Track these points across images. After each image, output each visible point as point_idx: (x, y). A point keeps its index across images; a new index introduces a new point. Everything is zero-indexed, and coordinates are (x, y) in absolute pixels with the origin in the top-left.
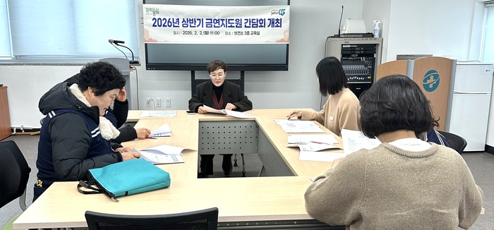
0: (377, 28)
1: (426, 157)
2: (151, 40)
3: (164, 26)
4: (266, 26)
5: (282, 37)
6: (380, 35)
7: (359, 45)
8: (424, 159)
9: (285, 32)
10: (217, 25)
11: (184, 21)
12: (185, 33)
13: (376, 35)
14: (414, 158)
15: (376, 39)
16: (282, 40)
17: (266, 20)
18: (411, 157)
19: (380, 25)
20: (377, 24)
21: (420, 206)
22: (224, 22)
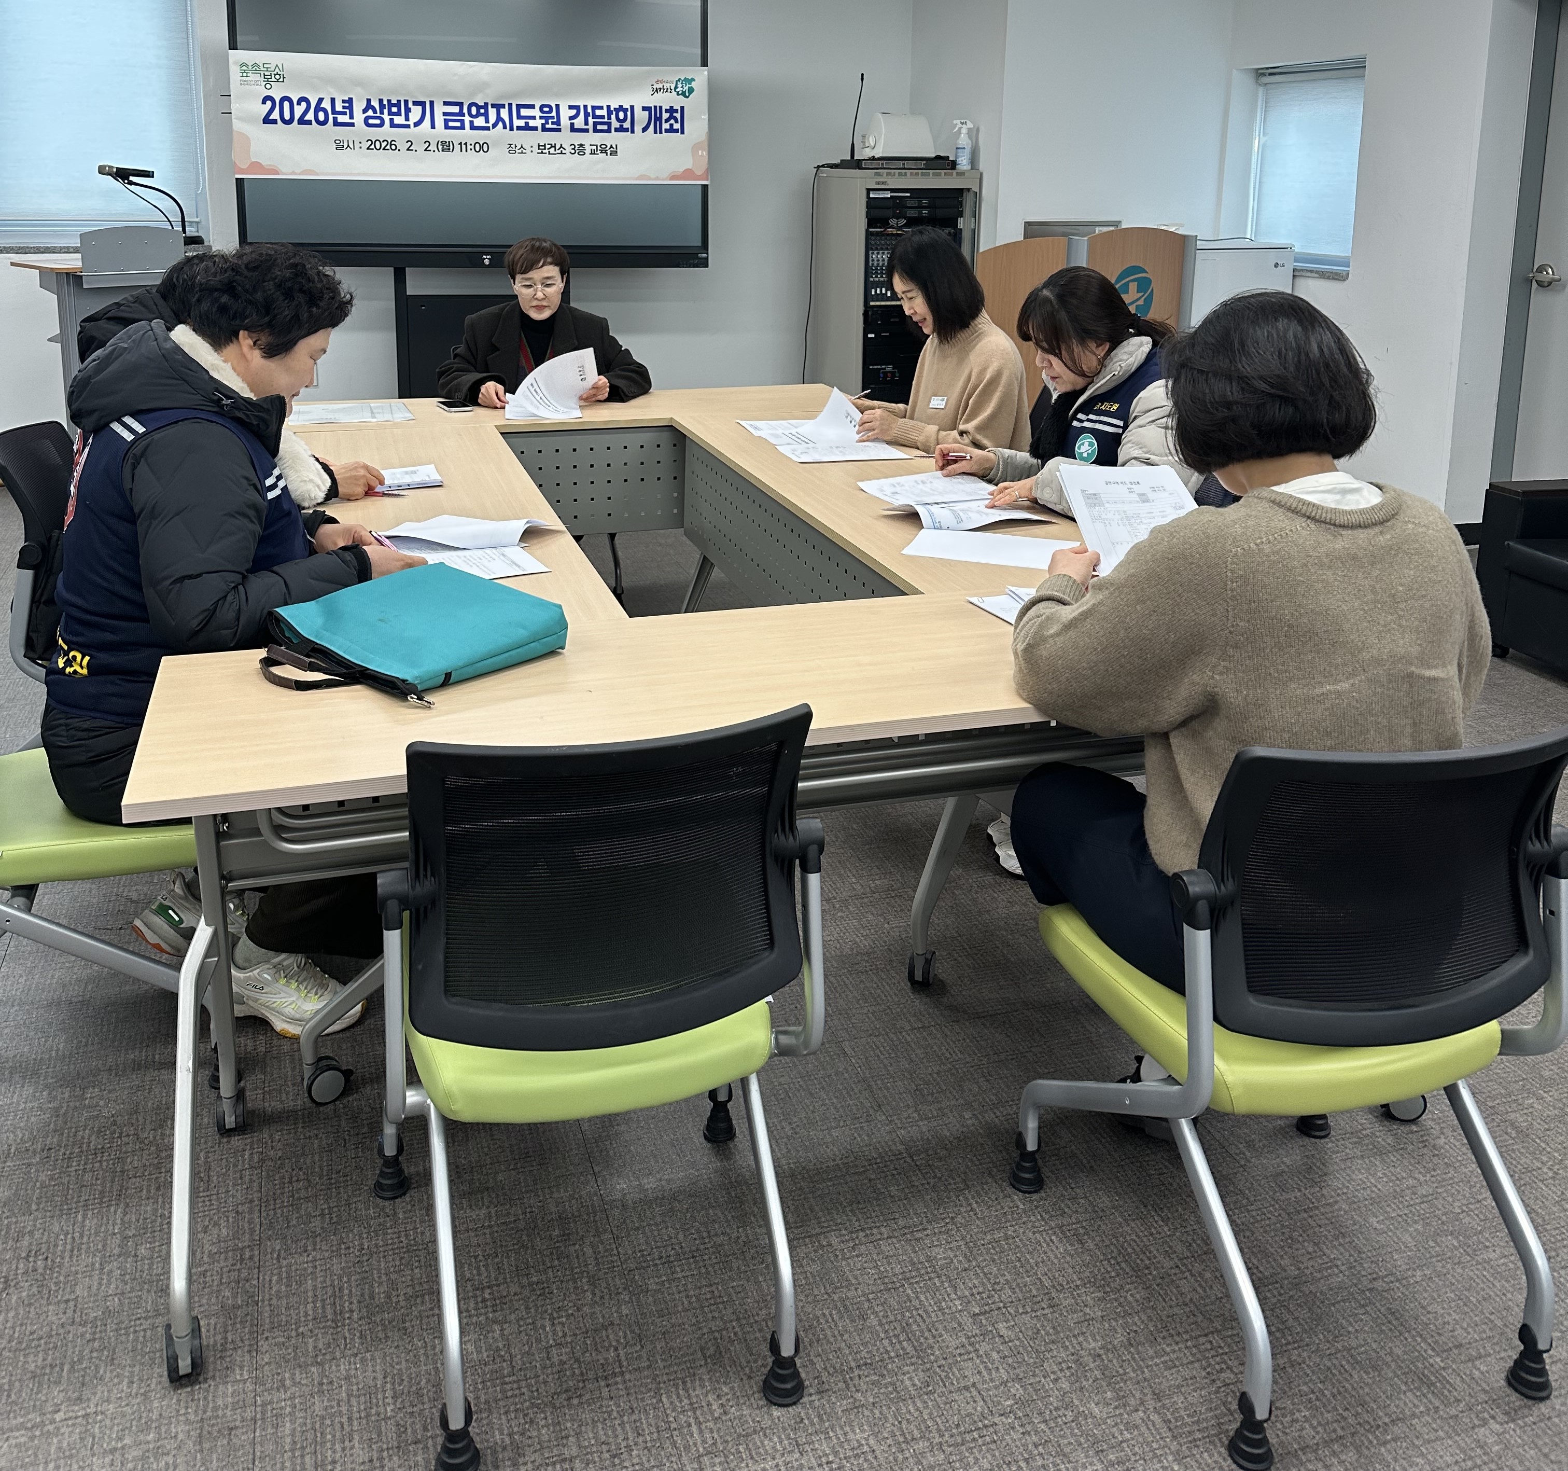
0: (964, 141)
1: (1382, 522)
2: (256, 166)
3: (302, 121)
4: (638, 128)
5: (685, 162)
6: (974, 162)
7: (917, 193)
8: (1377, 529)
9: (695, 148)
10: (480, 121)
11: (369, 106)
12: (372, 144)
13: (964, 163)
14: (1352, 527)
15: (962, 174)
16: (688, 174)
17: (638, 112)
18: (1343, 526)
19: (974, 134)
20: (964, 131)
21: (1379, 662)
22: (504, 113)
